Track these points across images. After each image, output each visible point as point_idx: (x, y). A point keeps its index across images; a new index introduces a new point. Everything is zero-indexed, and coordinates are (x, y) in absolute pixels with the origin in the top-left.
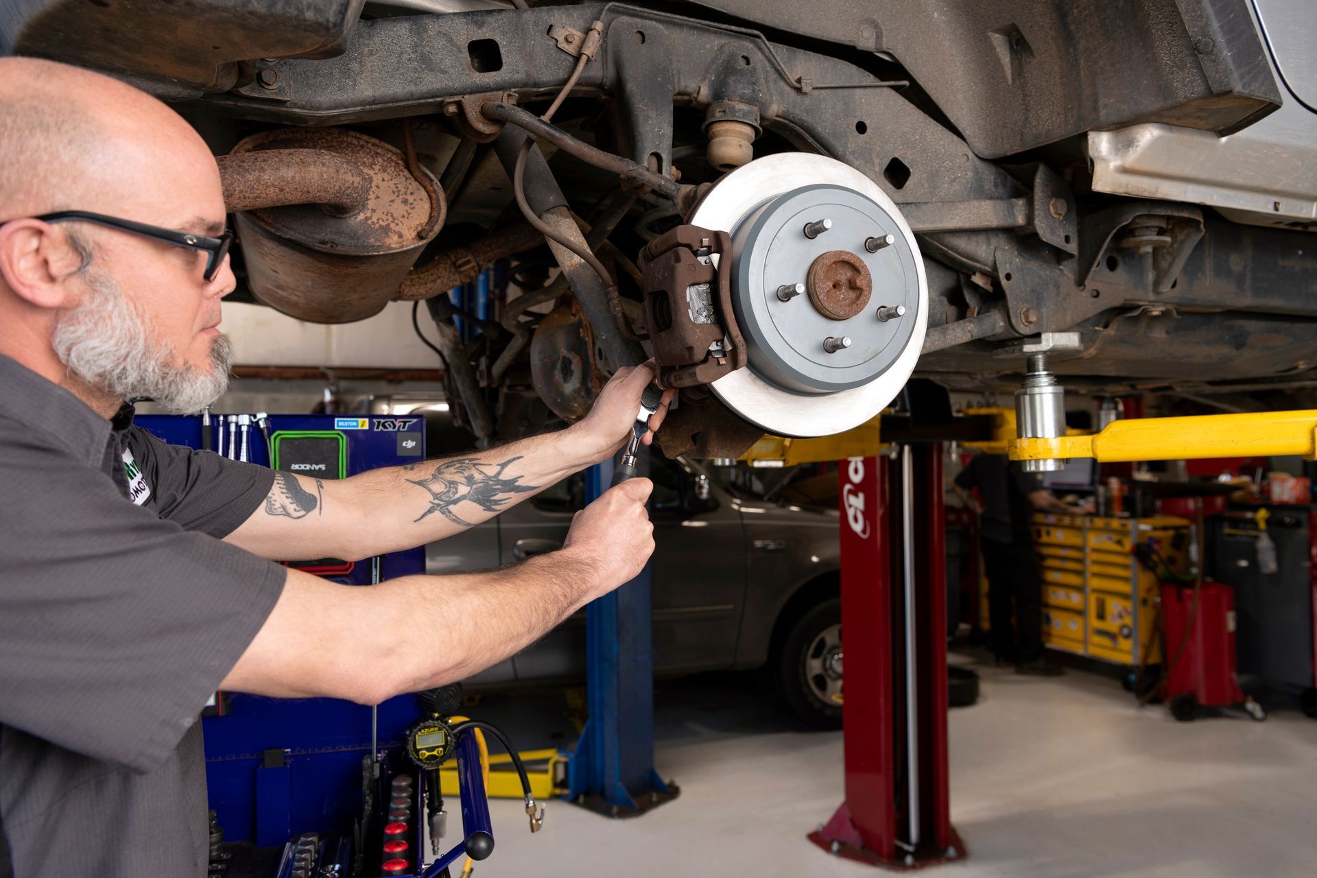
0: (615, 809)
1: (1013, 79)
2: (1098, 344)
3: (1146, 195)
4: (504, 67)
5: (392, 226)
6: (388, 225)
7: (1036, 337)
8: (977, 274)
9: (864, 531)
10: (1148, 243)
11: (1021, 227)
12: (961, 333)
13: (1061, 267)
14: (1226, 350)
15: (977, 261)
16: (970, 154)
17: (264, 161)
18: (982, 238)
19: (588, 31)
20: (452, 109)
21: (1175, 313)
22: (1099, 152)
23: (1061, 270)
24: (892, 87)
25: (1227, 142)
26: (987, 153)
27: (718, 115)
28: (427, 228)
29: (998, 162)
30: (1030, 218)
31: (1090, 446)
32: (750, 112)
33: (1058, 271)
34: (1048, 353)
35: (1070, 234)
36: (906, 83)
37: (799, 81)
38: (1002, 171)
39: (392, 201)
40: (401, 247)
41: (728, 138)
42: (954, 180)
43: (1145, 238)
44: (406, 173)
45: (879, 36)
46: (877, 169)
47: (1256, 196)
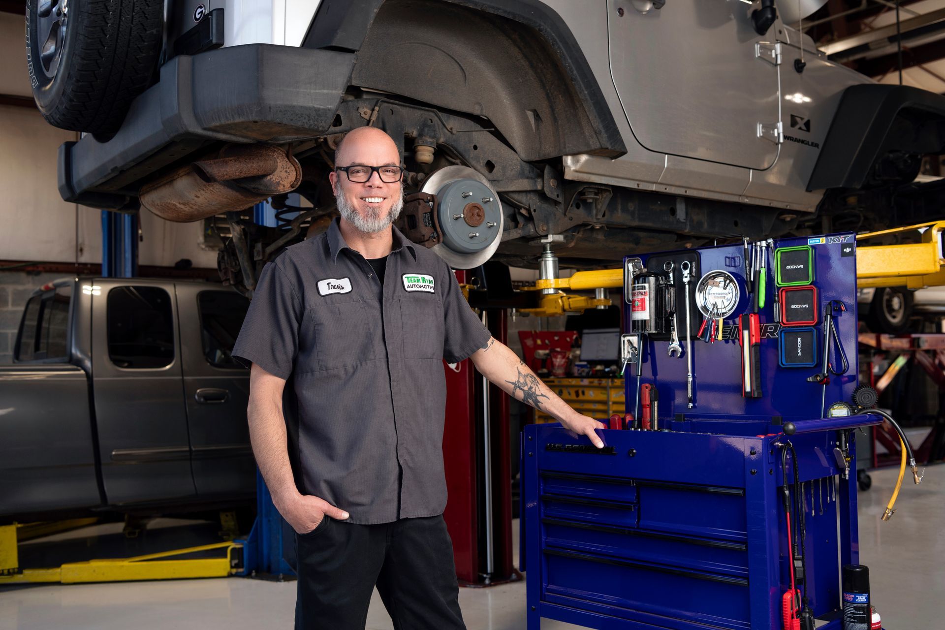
0: (281, 576)
1: (535, 130)
2: (575, 241)
3: (585, 180)
4: (343, 125)
5: (281, 182)
6: (279, 181)
7: (546, 236)
8: (522, 209)
9: (457, 368)
10: (590, 198)
11: (540, 190)
12: (516, 234)
13: (557, 207)
14: (632, 245)
15: (522, 203)
16: (519, 159)
17: (253, 159)
18: (524, 194)
19: (373, 110)
20: (322, 140)
21: (606, 228)
22: (567, 163)
23: (557, 208)
24: (488, 131)
25: (614, 162)
26: (526, 159)
27: (420, 142)
28: (295, 183)
29: (530, 163)
30: (543, 187)
31: (568, 282)
32: (433, 142)
33: (555, 209)
34: (552, 244)
35: (559, 194)
36: (493, 129)
37: (451, 129)
38: (532, 166)
39: (281, 171)
40: (284, 191)
41: (425, 153)
42: (512, 170)
43: (589, 196)
44: (286, 159)
45: (482, 109)
46: (482, 165)
47: (629, 181)
